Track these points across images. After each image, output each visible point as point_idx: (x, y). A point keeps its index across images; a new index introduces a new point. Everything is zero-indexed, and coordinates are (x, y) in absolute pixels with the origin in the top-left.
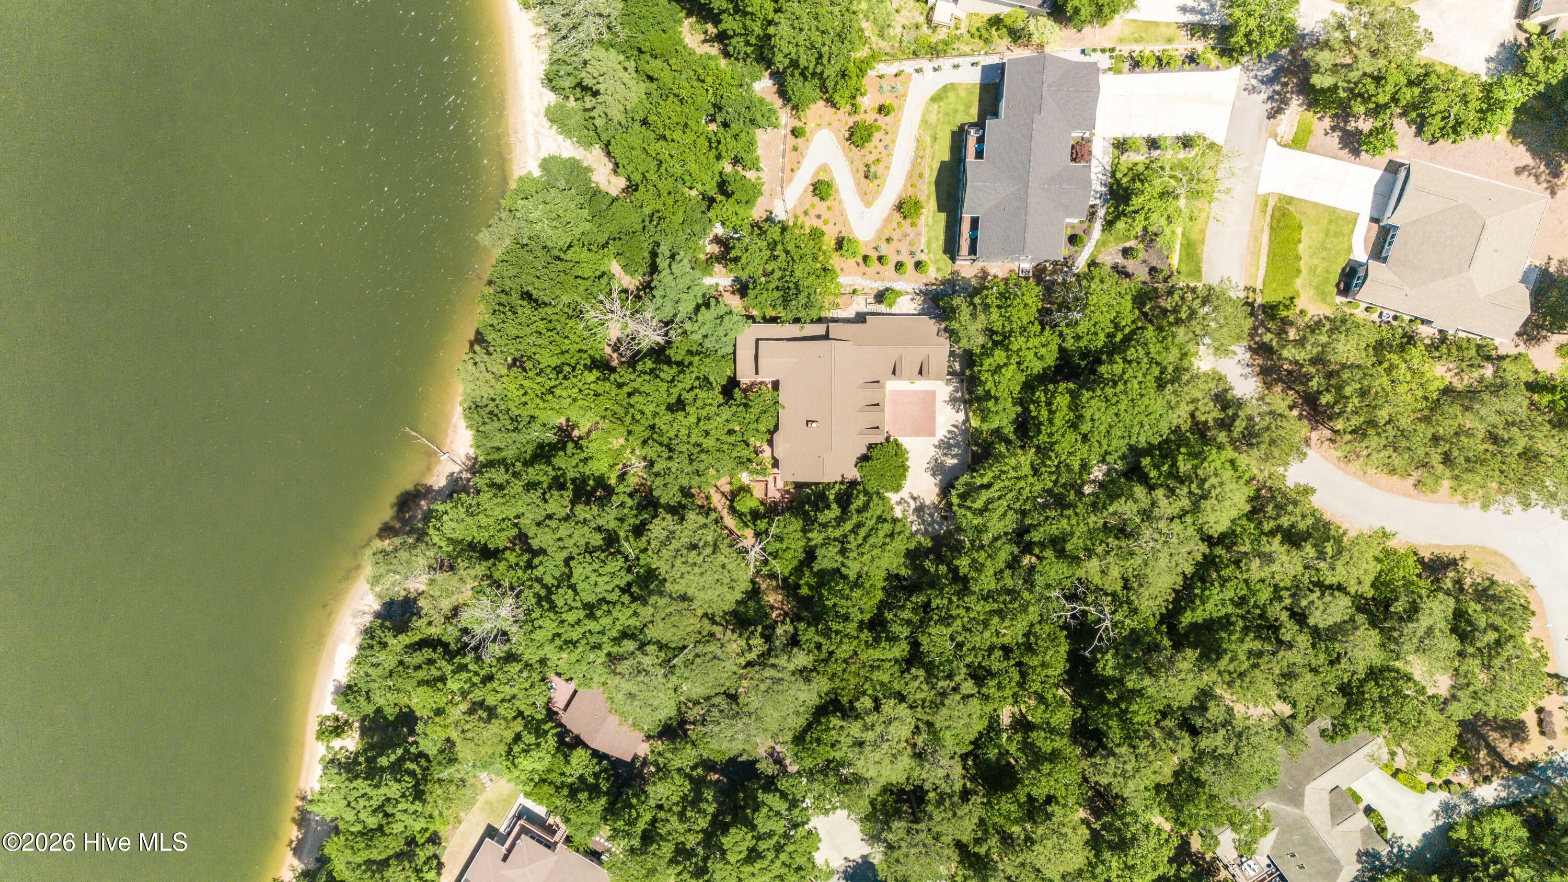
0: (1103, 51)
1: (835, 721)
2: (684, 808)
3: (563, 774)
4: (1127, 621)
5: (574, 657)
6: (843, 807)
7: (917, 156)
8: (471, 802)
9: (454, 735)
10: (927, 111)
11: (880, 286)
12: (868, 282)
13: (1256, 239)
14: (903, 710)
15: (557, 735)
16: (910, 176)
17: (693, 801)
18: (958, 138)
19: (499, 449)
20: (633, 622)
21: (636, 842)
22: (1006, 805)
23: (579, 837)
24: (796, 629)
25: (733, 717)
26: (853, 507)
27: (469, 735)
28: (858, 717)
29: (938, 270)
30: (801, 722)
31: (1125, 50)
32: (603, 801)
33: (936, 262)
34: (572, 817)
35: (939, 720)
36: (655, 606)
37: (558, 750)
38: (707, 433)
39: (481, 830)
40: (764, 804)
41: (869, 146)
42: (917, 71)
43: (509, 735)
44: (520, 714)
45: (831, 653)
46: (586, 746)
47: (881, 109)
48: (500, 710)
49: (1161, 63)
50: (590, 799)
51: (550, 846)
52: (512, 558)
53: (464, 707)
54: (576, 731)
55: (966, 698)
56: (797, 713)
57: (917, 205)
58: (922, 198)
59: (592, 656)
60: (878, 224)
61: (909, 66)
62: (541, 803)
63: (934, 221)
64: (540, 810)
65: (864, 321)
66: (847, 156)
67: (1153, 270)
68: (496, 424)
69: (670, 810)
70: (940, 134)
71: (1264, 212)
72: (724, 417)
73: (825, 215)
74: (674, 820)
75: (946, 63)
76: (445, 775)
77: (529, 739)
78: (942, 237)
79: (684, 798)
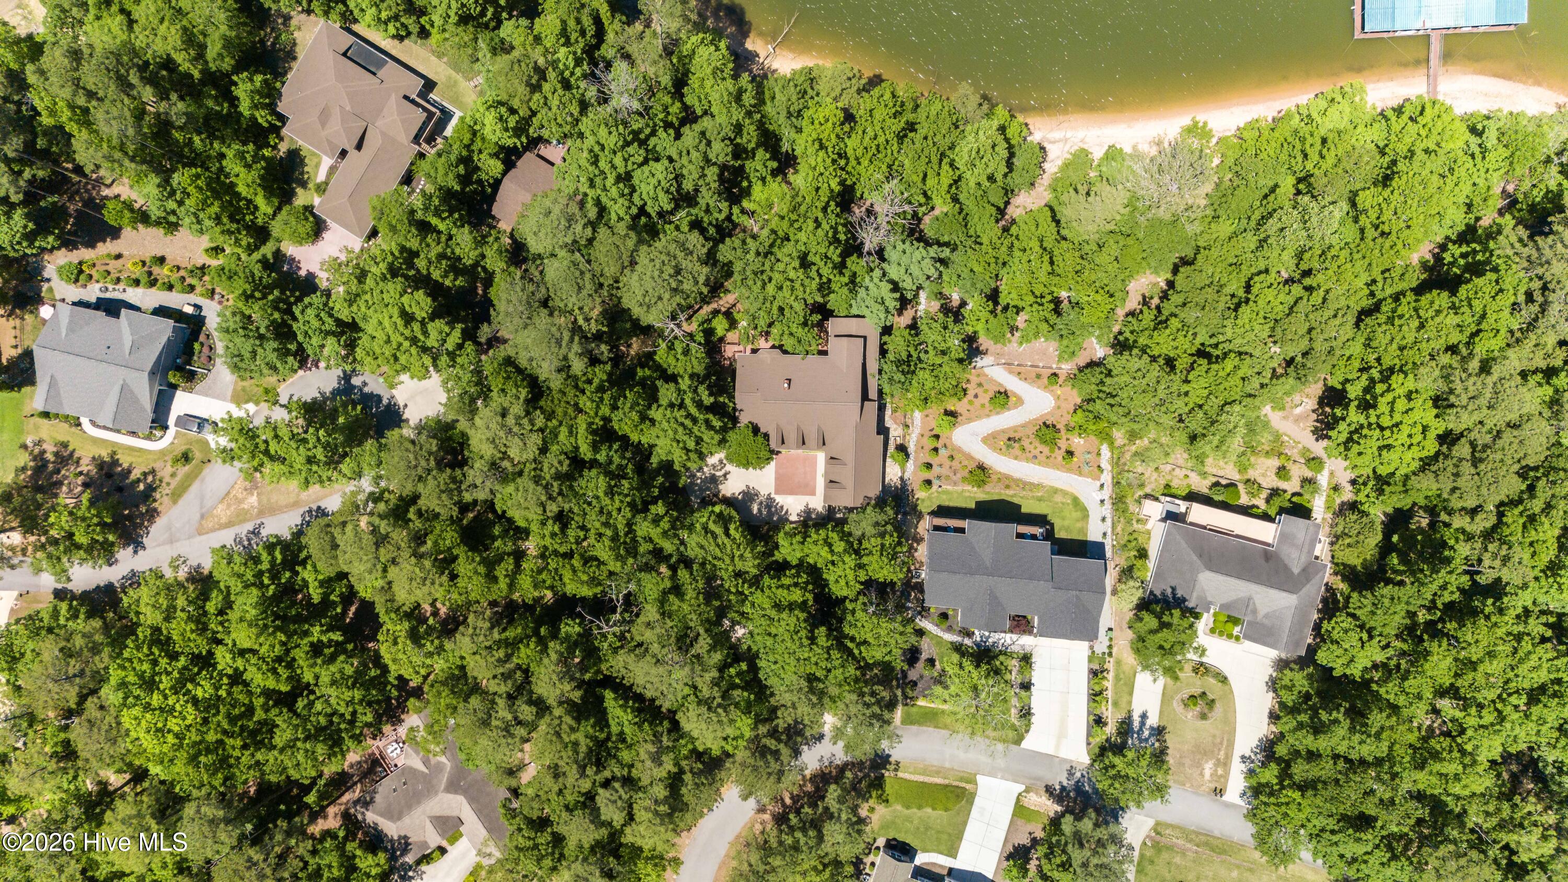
0: (1110, 647)
1: (524, 393)
2: (449, 259)
3: (480, 152)
4: (606, 645)
5: (584, 163)
6: (449, 399)
7: (1025, 484)
8: (456, 67)
9: (516, 54)
10: (1065, 493)
11: (911, 448)
12: (915, 439)
13: (938, 773)
14: (532, 452)
15: (515, 147)
16: (1008, 477)
17: (455, 266)
18: (1039, 520)
19: (773, 98)
20: (614, 217)
21: (419, 215)
22: (450, 537)
23: (424, 165)
24: (605, 363)
25: (528, 303)
26: (711, 417)
27: (516, 67)
28: (528, 413)
29: (925, 499)
30: (523, 362)
31: (1110, 665)
32: (457, 188)
33: (929, 498)
34: (443, 159)
35: (522, 482)
36: (627, 235)
37: (502, 148)
38: (780, 288)
39: (431, 76)
40: (453, 328)
41: (1037, 443)
42: (1102, 486)
43: (516, 103)
44: (534, 114)
45: (583, 392)
46: (504, 173)
47: (1070, 453)
48: (537, 96)
49: (1096, 695)
50: (459, 176)
51: (416, 140)
52: (675, 108)
53: (541, 61)
54: (519, 164)
55: (543, 505)
56: (531, 360)
57: (981, 483)
58: (987, 488)
59: (583, 180)
60: (966, 449)
61: (1106, 478)
62: (454, 131)
63: (967, 498)
64: (449, 131)
65: (878, 433)
66: (1030, 422)
67: (915, 684)
68: (794, 98)
69: (447, 246)
70: (1043, 504)
71: (961, 779)
72: (795, 305)
73: (977, 402)
74: (439, 249)
75: (1107, 511)
76: (481, 44)
77: (512, 122)
78: (952, 504)
79: (459, 259)
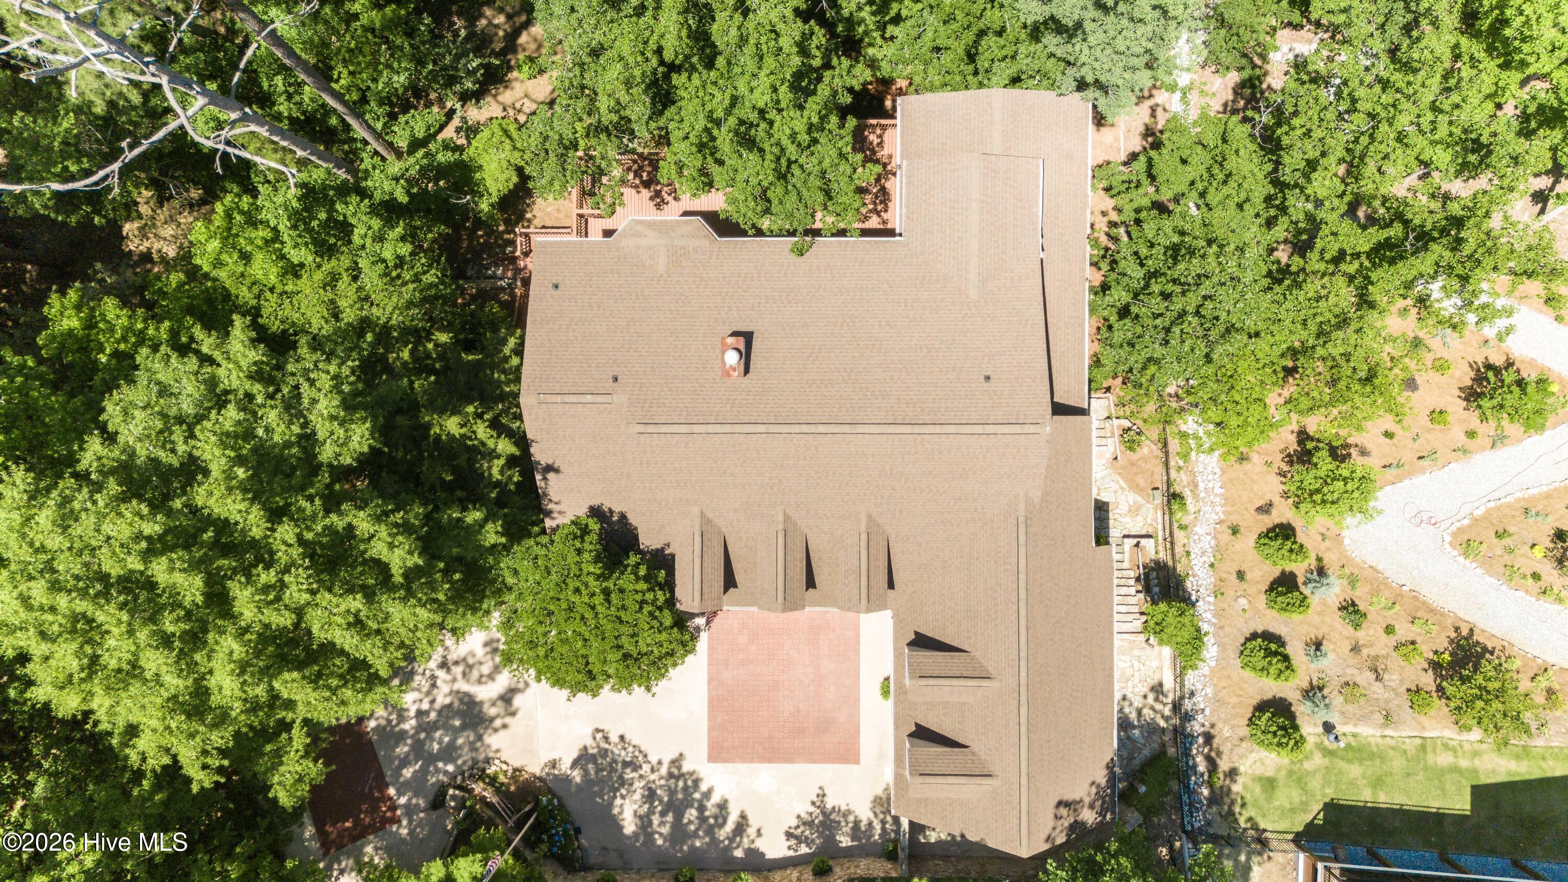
11: (1201, 581)
12: (1207, 543)
29: (1269, 784)
60: (1403, 576)
63: (1441, 773)
73: (1417, 406)
